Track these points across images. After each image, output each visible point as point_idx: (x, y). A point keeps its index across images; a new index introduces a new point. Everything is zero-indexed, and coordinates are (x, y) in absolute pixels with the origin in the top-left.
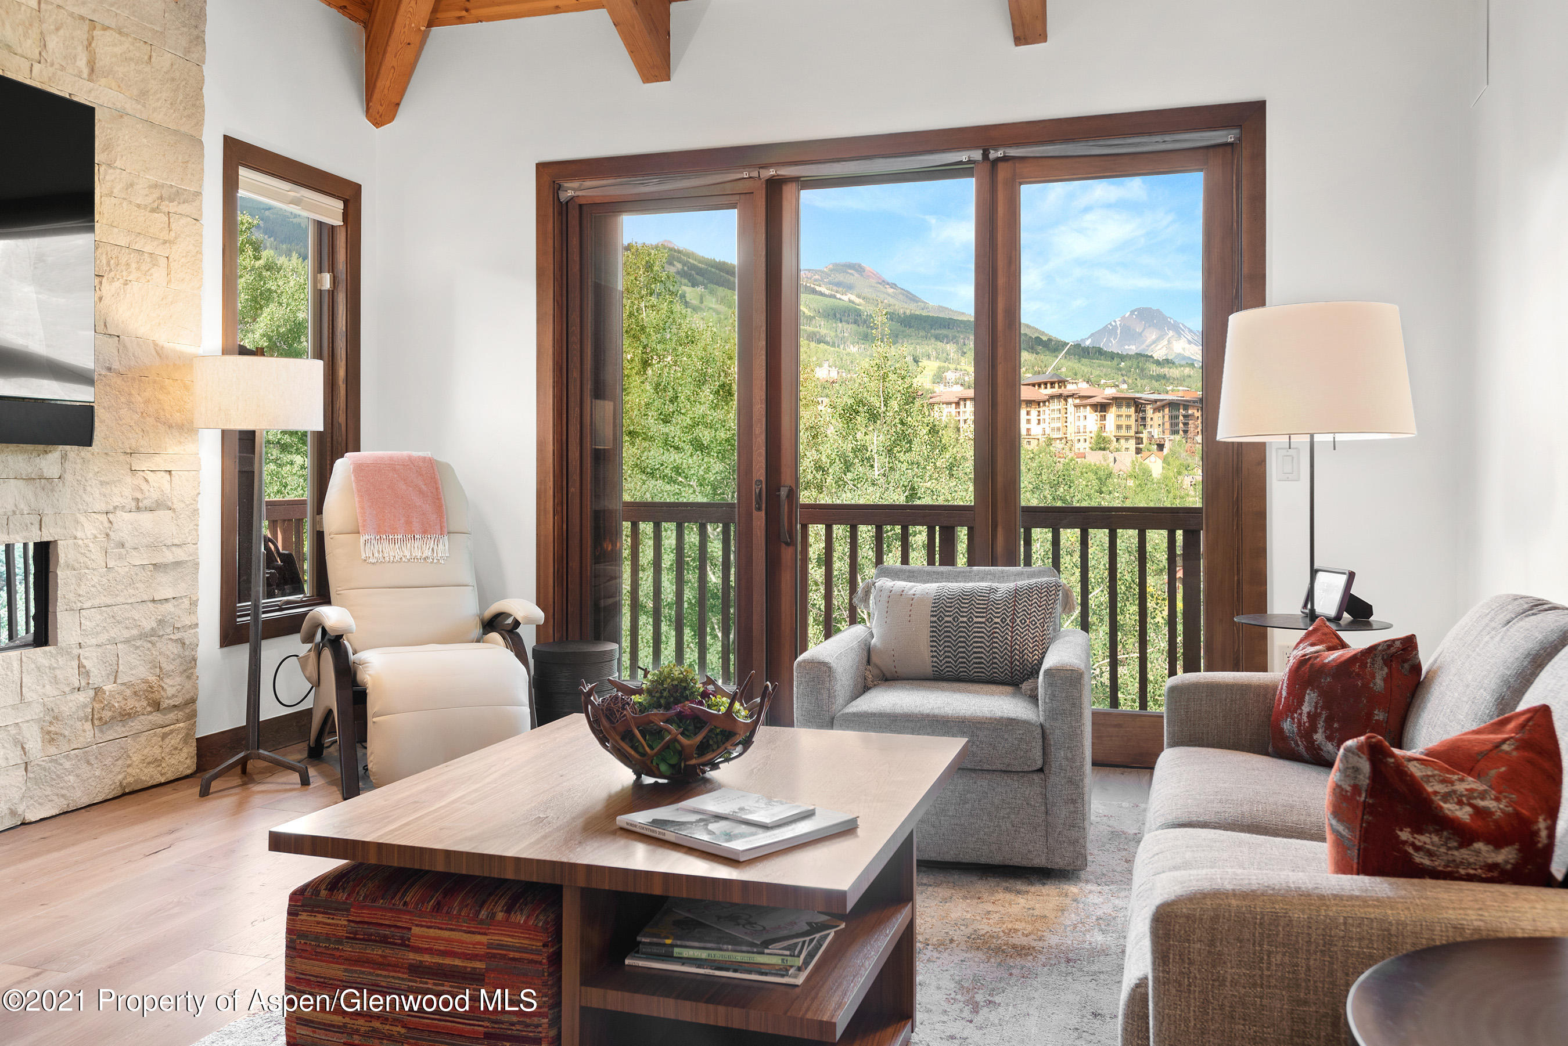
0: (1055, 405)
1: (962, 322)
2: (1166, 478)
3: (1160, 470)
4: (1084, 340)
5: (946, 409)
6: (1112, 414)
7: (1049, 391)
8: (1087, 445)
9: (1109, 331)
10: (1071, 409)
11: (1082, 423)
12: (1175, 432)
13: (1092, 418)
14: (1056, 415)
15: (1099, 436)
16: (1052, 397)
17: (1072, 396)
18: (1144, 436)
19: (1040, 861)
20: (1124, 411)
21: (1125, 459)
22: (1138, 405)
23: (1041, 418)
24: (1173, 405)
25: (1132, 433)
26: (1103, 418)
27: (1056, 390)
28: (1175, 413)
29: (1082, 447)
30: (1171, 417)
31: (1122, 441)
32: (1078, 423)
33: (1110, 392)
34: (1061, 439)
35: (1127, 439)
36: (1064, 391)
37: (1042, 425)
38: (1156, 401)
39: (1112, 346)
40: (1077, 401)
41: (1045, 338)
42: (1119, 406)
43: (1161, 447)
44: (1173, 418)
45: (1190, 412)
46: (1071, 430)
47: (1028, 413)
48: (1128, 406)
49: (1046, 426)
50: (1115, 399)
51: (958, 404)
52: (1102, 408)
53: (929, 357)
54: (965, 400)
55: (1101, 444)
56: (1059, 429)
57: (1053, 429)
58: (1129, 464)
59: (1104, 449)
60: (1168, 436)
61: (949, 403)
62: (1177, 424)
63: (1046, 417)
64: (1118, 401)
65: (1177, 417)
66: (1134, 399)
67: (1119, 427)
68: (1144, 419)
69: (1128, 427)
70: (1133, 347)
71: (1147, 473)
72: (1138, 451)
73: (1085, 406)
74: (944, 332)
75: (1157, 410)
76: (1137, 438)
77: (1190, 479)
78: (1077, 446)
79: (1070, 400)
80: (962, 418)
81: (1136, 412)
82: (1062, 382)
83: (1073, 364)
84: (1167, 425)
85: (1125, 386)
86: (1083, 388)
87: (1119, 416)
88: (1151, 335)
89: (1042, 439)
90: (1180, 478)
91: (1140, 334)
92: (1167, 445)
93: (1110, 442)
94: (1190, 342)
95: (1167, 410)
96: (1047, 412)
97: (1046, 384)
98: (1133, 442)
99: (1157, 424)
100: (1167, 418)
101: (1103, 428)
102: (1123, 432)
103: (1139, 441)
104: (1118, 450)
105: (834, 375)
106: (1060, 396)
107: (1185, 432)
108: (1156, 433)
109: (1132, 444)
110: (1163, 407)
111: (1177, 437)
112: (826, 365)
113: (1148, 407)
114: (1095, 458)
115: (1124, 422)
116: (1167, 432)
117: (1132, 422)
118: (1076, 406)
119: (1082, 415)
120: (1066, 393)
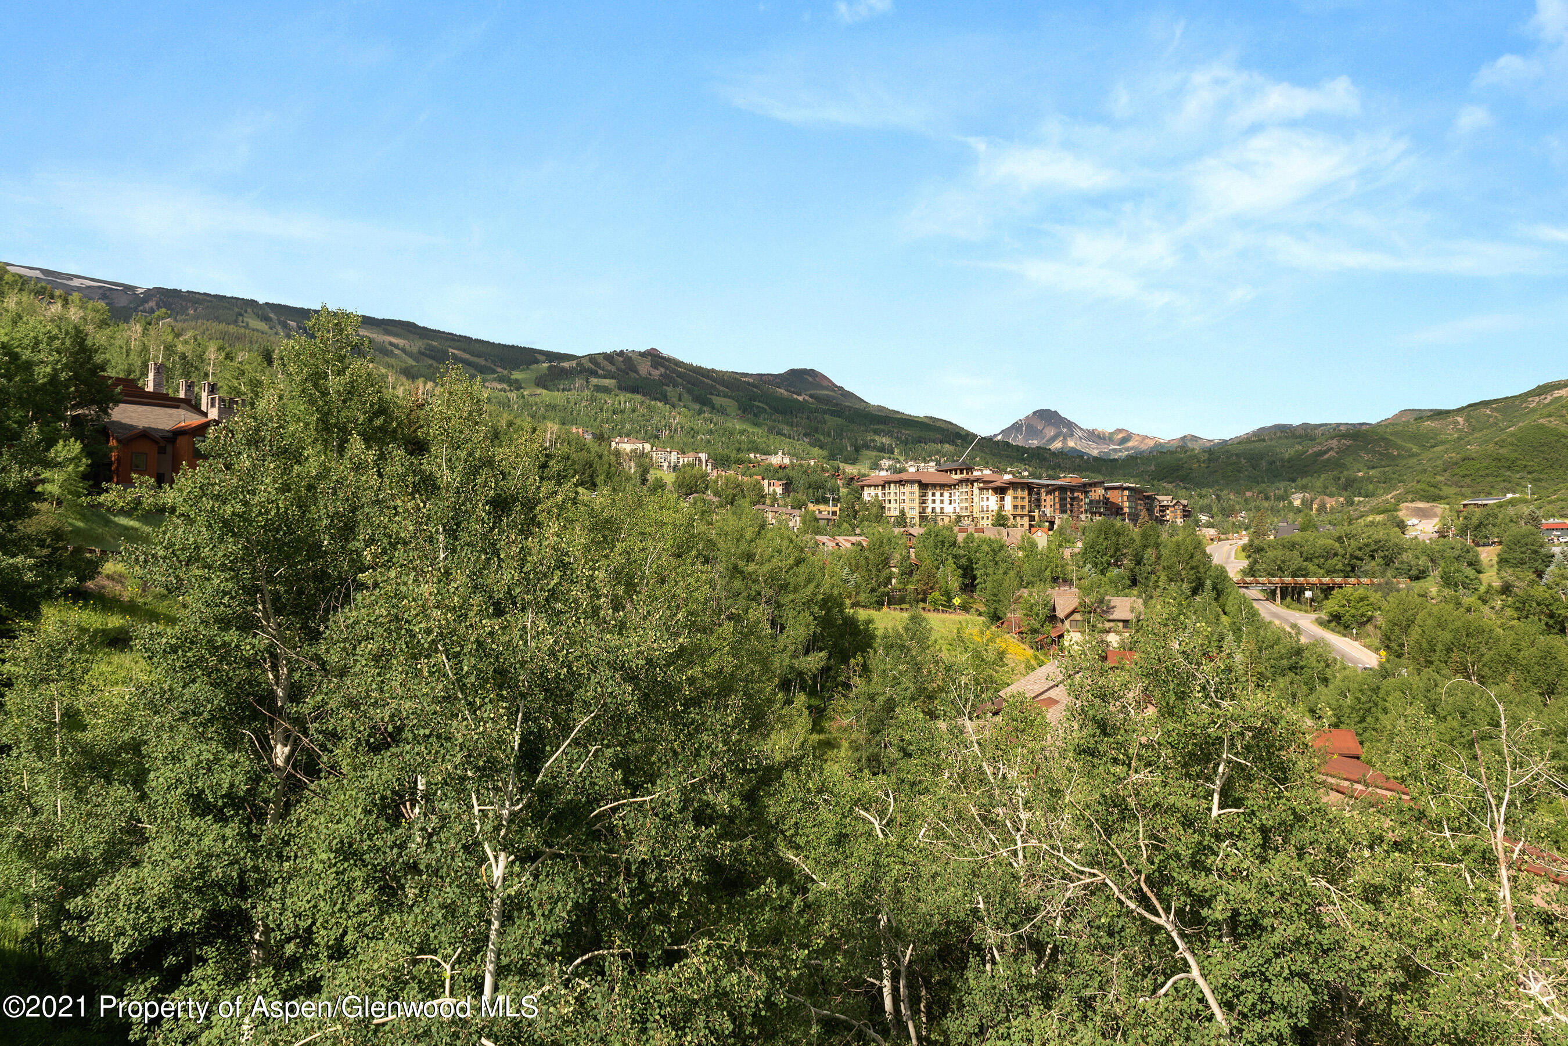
0: (964, 488)
1: (897, 419)
2: (1049, 549)
3: (1045, 543)
4: (995, 436)
5: (872, 491)
6: (1009, 495)
7: (958, 476)
8: (990, 522)
9: (1016, 427)
10: (976, 491)
11: (985, 503)
12: (1063, 512)
13: (992, 501)
14: (964, 496)
15: (999, 515)
16: (960, 482)
17: (977, 480)
18: (1037, 514)
20: (1020, 493)
21: (1017, 533)
22: (1029, 487)
23: (953, 498)
24: (1062, 489)
25: (1026, 512)
26: (1002, 499)
27: (964, 476)
28: (1063, 496)
29: (985, 523)
30: (1060, 499)
31: (1018, 518)
32: (982, 504)
33: (1008, 477)
34: (968, 516)
35: (1022, 516)
36: (970, 476)
38: (1048, 485)
39: (1017, 441)
40: (981, 485)
41: (963, 433)
42: (1015, 489)
43: (1052, 523)
44: (1062, 500)
45: (1076, 494)
46: (976, 509)
47: (942, 495)
48: (1023, 489)
49: (956, 505)
50: (1015, 483)
51: (883, 487)
52: (1001, 490)
54: (889, 483)
55: (1001, 521)
56: (966, 508)
57: (961, 509)
58: (1020, 538)
59: (1003, 525)
60: (1057, 515)
61: (876, 486)
62: (1065, 505)
63: (956, 498)
64: (1014, 485)
65: (1065, 499)
66: (1029, 483)
67: (1015, 507)
68: (1038, 500)
69: (1023, 507)
70: (1036, 442)
71: (1033, 545)
72: (1031, 526)
73: (987, 489)
74: (882, 427)
75: (1048, 493)
76: (1030, 516)
77: (1070, 550)
78: (981, 522)
79: (975, 484)
80: (887, 498)
81: (1030, 494)
82: (970, 469)
83: (982, 454)
84: (1057, 506)
85: (1026, 474)
86: (986, 473)
87: (1015, 498)
88: (1051, 432)
89: (953, 517)
90: (1061, 550)
91: (1040, 432)
92: (1057, 522)
93: (1008, 519)
94: (1082, 436)
95: (1057, 493)
96: (957, 494)
97: (956, 471)
98: (1026, 519)
99: (1049, 505)
100: (1057, 500)
101: (1001, 508)
102: (1019, 512)
103: (1032, 518)
104: (1014, 526)
105: (787, 461)
106: (967, 481)
107: (1071, 511)
108: (1048, 512)
109: (1026, 521)
110: (1054, 491)
111: (1065, 516)
112: (780, 453)
113: (1041, 491)
114: (991, 533)
115: (1019, 503)
116: (1057, 511)
117: (1026, 503)
118: (981, 489)
119: (985, 497)
120: (972, 478)
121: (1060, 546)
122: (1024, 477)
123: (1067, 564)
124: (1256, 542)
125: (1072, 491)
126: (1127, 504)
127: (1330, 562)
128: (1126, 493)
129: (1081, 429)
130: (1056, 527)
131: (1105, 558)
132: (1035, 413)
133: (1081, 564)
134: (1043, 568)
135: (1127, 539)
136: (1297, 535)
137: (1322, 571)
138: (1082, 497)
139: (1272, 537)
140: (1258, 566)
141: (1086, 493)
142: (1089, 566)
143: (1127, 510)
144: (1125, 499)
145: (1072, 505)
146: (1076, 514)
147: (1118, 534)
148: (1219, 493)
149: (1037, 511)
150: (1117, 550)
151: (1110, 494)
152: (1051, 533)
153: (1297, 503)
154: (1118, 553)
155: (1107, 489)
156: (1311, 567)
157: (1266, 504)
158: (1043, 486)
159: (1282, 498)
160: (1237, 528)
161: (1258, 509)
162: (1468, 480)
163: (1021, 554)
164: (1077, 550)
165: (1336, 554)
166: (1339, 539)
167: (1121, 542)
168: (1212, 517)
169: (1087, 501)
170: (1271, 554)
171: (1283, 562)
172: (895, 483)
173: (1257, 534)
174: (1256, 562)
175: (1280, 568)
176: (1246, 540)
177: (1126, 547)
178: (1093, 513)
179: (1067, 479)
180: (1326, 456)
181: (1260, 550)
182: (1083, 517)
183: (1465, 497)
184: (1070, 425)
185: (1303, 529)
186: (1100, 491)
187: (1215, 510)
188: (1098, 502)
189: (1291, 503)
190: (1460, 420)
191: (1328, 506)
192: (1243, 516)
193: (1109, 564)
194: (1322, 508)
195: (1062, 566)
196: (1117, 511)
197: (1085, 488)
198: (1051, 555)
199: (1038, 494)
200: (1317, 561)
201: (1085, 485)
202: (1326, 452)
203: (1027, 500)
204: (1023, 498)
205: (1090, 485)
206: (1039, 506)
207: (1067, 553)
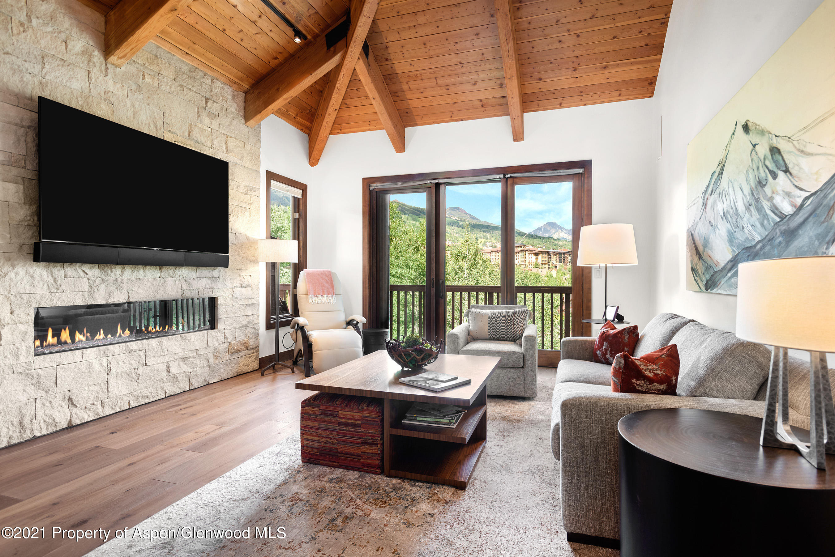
0: (522, 253)
1: (492, 226)
2: (557, 277)
3: (556, 275)
4: (531, 232)
6: (541, 255)
7: (520, 249)
8: (532, 266)
9: (539, 229)
10: (527, 255)
11: (530, 259)
12: (561, 262)
13: (533, 258)
14: (522, 256)
15: (536, 264)
16: (521, 251)
17: (527, 250)
18: (551, 263)
19: (522, 395)
20: (544, 255)
21: (544, 271)
22: (549, 254)
23: (520, 257)
24: (560, 253)
25: (547, 262)
26: (537, 258)
27: (522, 249)
30: (559, 257)
31: (543, 265)
33: (540, 249)
34: (524, 264)
35: (545, 264)
37: (518, 260)
38: (554, 252)
39: (540, 234)
40: (529, 252)
41: (519, 232)
42: (543, 254)
43: (556, 267)
45: (566, 256)
46: (527, 261)
48: (545, 254)
49: (519, 260)
50: (541, 251)
51: (490, 253)
52: (537, 254)
53: (481, 238)
54: (493, 252)
55: (537, 266)
56: (524, 261)
57: (521, 261)
58: (546, 273)
59: (538, 268)
60: (558, 264)
61: (488, 253)
62: (561, 260)
64: (542, 252)
65: (561, 257)
66: (547, 251)
67: (543, 261)
68: (550, 258)
69: (545, 261)
70: (547, 235)
71: (551, 276)
72: (549, 268)
73: (531, 254)
74: (486, 229)
75: (555, 255)
77: (565, 277)
78: (529, 266)
79: (527, 252)
80: (492, 258)
81: (548, 256)
82: (524, 246)
83: (528, 240)
84: (558, 260)
85: (544, 247)
86: (531, 248)
87: (542, 257)
88: (553, 231)
89: (518, 264)
91: (549, 230)
92: (558, 267)
93: (539, 265)
94: (565, 233)
97: (521, 246)
98: (547, 265)
99: (555, 259)
100: (558, 258)
101: (537, 261)
102: (544, 262)
103: (549, 265)
104: (542, 268)
105: (450, 243)
106: (523, 251)
107: (564, 262)
108: (554, 262)
110: (557, 254)
111: (561, 264)
113: (552, 254)
114: (535, 271)
115: (544, 259)
116: (558, 262)
117: (547, 259)
118: (529, 254)
119: (530, 257)
120: (525, 250)
121: (562, 276)
122: (544, 249)
125: (564, 254)
132: (547, 223)
138: (568, 256)
145: (564, 260)
146: (566, 263)
152: (557, 270)
158: (552, 252)
163: (546, 279)
172: (495, 251)
179: (561, 249)
182: (568, 264)
197: (569, 253)
203: (547, 258)
204: (546, 257)
206: (551, 260)
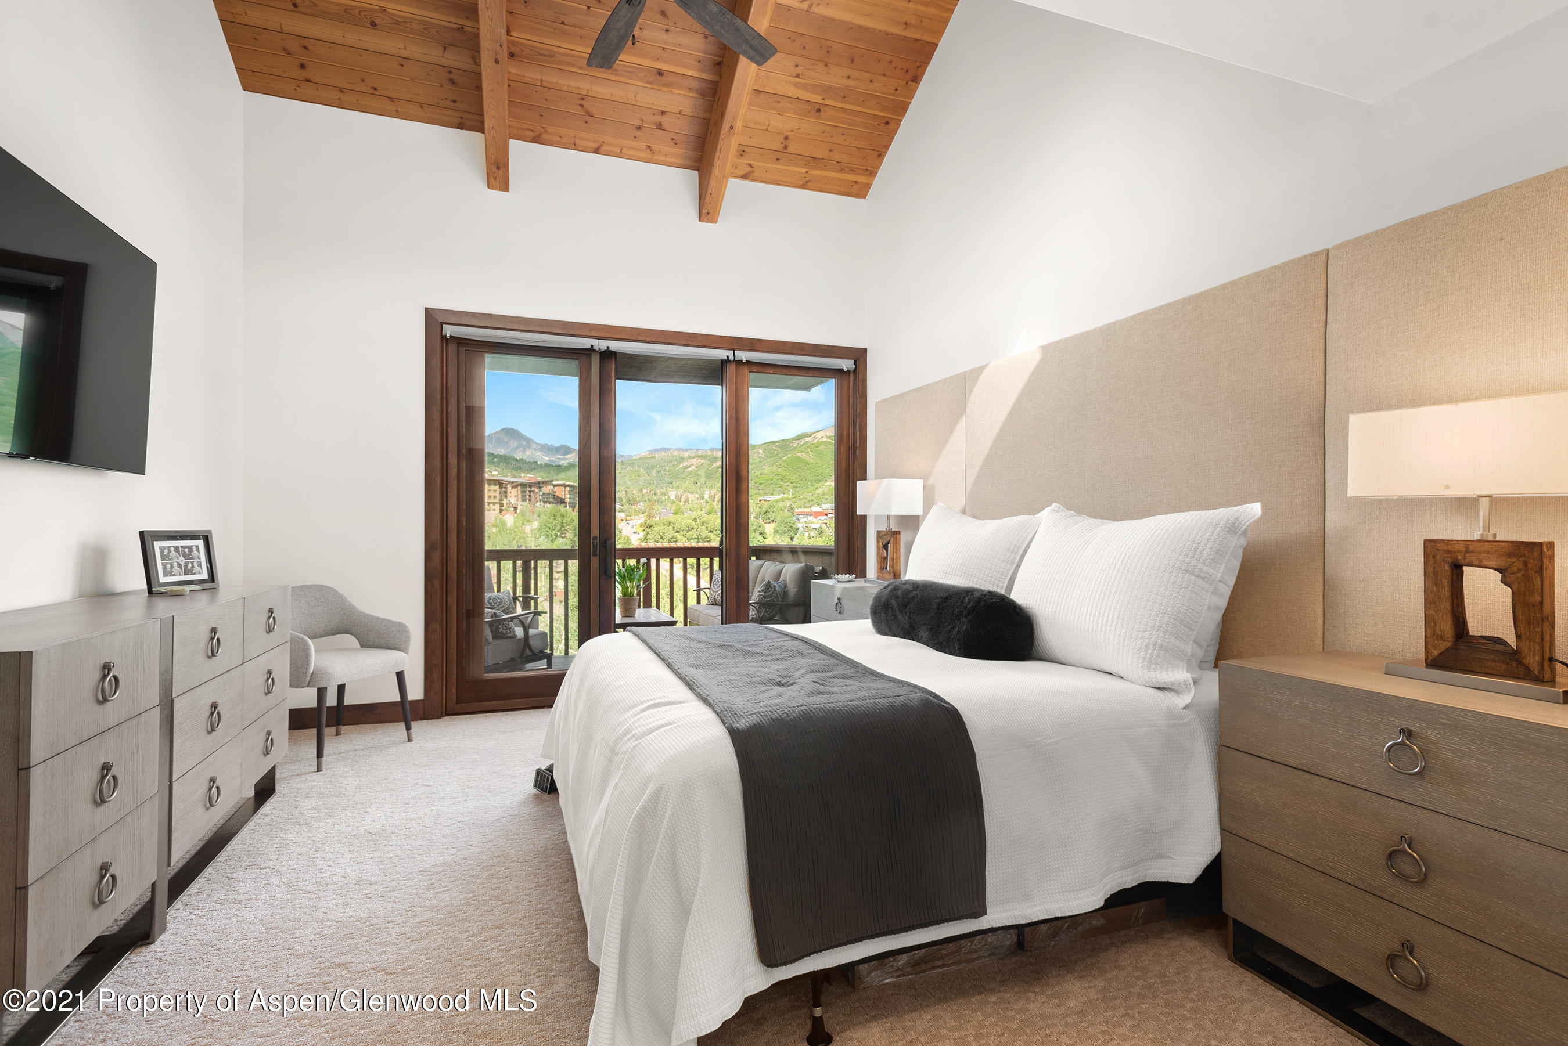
121: (523, 524)
122: (494, 476)
123: (528, 536)
124: (648, 522)
125: (530, 487)
126: (568, 496)
127: (689, 533)
128: (568, 489)
129: (536, 443)
130: (518, 511)
131: (554, 532)
132: (502, 430)
133: (538, 536)
134: (512, 539)
135: (568, 519)
136: (672, 518)
137: (685, 539)
138: (537, 490)
139: (658, 518)
140: (649, 536)
141: (540, 488)
142: (543, 537)
143: (568, 500)
144: (567, 492)
145: (530, 496)
146: (533, 503)
147: (563, 516)
148: (627, 490)
149: (505, 500)
150: (562, 526)
151: (556, 489)
152: (516, 515)
153: (673, 497)
154: (563, 529)
155: (554, 486)
156: (679, 536)
157: (655, 498)
158: (509, 482)
159: (663, 494)
160: (637, 512)
161: (650, 500)
162: (762, 486)
163: (494, 530)
164: (534, 527)
165: (693, 529)
166: (695, 520)
167: (565, 521)
168: (622, 506)
169: (541, 493)
170: (656, 529)
171: (664, 533)
173: (650, 516)
174: (648, 533)
175: (662, 537)
176: (642, 520)
177: (568, 525)
178: (545, 502)
179: (525, 477)
180: (690, 469)
181: (650, 527)
182: (538, 504)
183: (761, 495)
184: (528, 440)
185: (675, 513)
186: (550, 487)
187: (624, 501)
188: (549, 494)
189: (669, 497)
190: (760, 451)
191: (690, 499)
192: (641, 505)
193: (557, 536)
194: (687, 501)
195: (524, 538)
196: (562, 501)
197: (540, 485)
198: (517, 530)
199: (506, 488)
200: (682, 532)
201: (539, 483)
202: (689, 467)
203: (498, 492)
204: (495, 491)
205: (543, 482)
206: (506, 497)
207: (528, 528)
